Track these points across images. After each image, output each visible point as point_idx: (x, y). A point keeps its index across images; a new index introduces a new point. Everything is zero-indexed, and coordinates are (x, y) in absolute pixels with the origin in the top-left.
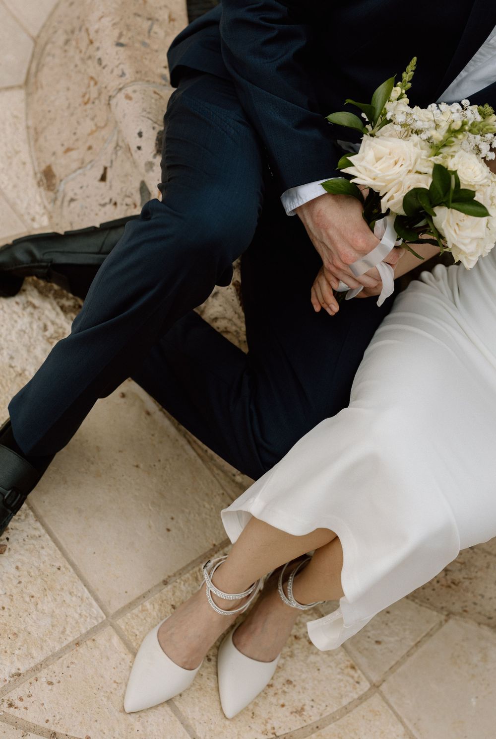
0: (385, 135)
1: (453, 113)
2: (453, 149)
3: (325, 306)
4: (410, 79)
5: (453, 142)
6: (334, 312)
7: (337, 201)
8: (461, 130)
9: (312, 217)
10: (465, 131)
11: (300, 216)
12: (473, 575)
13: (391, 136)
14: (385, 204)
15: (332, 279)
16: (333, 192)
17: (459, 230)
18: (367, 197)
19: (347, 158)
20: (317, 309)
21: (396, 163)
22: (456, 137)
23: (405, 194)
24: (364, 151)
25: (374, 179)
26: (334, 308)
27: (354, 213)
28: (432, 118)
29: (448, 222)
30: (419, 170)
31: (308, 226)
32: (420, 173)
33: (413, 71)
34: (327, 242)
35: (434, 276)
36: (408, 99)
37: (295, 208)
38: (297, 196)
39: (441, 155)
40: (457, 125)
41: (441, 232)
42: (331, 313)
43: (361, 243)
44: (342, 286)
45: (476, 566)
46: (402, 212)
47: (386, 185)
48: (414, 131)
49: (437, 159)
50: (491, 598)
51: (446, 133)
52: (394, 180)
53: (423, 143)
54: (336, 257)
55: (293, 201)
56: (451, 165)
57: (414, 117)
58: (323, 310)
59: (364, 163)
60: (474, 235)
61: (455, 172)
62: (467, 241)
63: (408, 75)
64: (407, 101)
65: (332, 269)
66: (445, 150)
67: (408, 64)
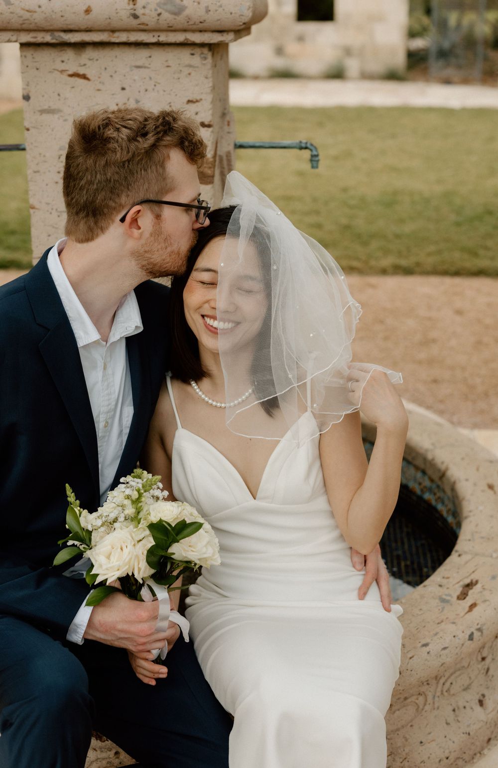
0: (97, 540)
1: (124, 492)
2: (145, 510)
3: (156, 676)
4: (75, 498)
5: (141, 506)
6: (165, 673)
7: (104, 606)
8: (140, 495)
9: (97, 630)
10: (142, 494)
11: (90, 637)
12: (404, 753)
13: (102, 537)
14: (139, 577)
15: (145, 655)
16: (96, 604)
17: (194, 548)
18: (121, 585)
19: (91, 573)
20: (153, 683)
21: (122, 549)
22: (141, 502)
23: (145, 560)
24: (96, 561)
25: (118, 570)
26: (163, 671)
27: (122, 602)
28: (115, 505)
29: (185, 550)
30: (138, 540)
31: (101, 638)
32: (140, 540)
33: (73, 492)
34: (122, 635)
35: (194, 596)
36: (85, 510)
37: (82, 635)
38: (76, 626)
39: (142, 520)
40: (135, 495)
41: (185, 560)
42: (165, 676)
43: (144, 614)
44: (155, 653)
45: (399, 747)
46: (153, 571)
47: (129, 566)
48: (112, 522)
49: (143, 524)
50: (429, 758)
51: (132, 505)
52: (131, 558)
53: (125, 523)
54: (136, 638)
55: (78, 632)
56: (154, 519)
57: (105, 515)
58: (157, 680)
59: (104, 567)
60: (204, 543)
61: (161, 520)
62: (204, 550)
63: (71, 497)
64: (86, 511)
65: (141, 648)
66: (141, 515)
67: (65, 491)
